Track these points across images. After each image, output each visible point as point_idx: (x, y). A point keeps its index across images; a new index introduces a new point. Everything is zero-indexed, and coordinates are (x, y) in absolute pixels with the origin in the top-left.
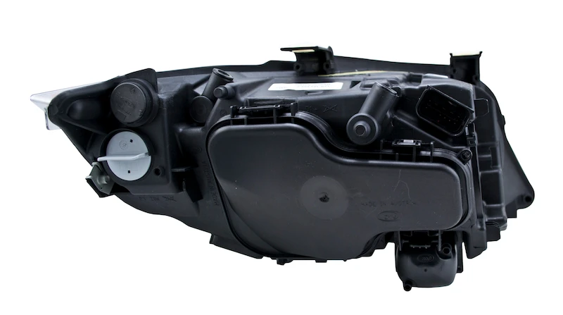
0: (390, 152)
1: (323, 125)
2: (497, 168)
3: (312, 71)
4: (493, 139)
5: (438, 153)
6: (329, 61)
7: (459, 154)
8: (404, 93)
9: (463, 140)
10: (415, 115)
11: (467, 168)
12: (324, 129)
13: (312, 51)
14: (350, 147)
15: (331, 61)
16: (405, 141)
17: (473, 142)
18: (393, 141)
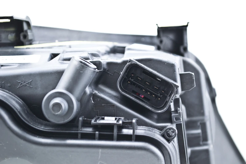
0: (89, 130)
1: (17, 102)
2: (206, 145)
3: (8, 42)
4: (203, 114)
5: (141, 131)
6: (26, 31)
7: (163, 131)
8: (105, 66)
9: (168, 117)
10: (116, 90)
11: (172, 147)
12: (17, 106)
13: (8, 20)
14: (46, 125)
15: (29, 31)
16: (106, 118)
17: (178, 119)
18: (92, 118)
